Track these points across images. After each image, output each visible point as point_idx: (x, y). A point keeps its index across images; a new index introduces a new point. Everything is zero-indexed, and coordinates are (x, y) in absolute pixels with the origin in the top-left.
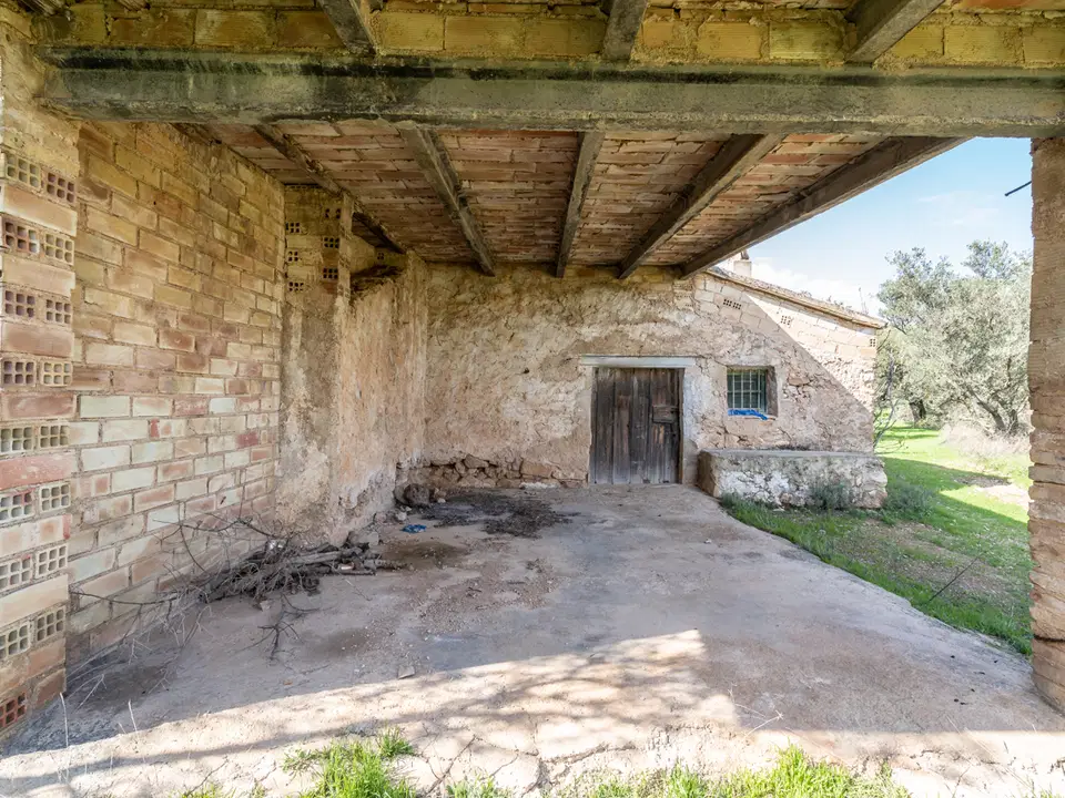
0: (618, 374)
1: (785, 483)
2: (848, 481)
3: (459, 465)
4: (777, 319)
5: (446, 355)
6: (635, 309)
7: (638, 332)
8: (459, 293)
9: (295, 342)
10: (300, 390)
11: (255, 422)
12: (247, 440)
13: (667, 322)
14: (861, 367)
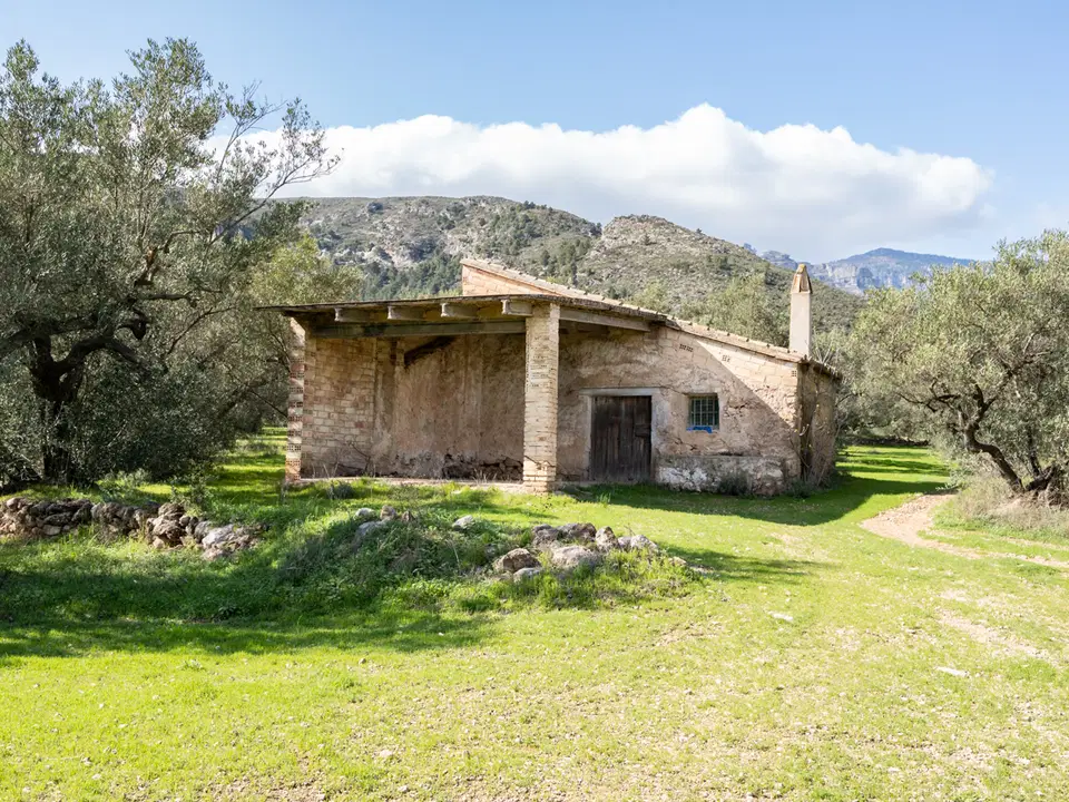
0: (611, 401)
1: (704, 477)
2: (751, 476)
3: (501, 465)
4: (719, 357)
5: (493, 390)
6: (616, 354)
7: (618, 370)
8: (503, 347)
9: (380, 386)
10: (381, 407)
11: (362, 419)
12: (359, 425)
13: (639, 362)
14: (784, 392)
